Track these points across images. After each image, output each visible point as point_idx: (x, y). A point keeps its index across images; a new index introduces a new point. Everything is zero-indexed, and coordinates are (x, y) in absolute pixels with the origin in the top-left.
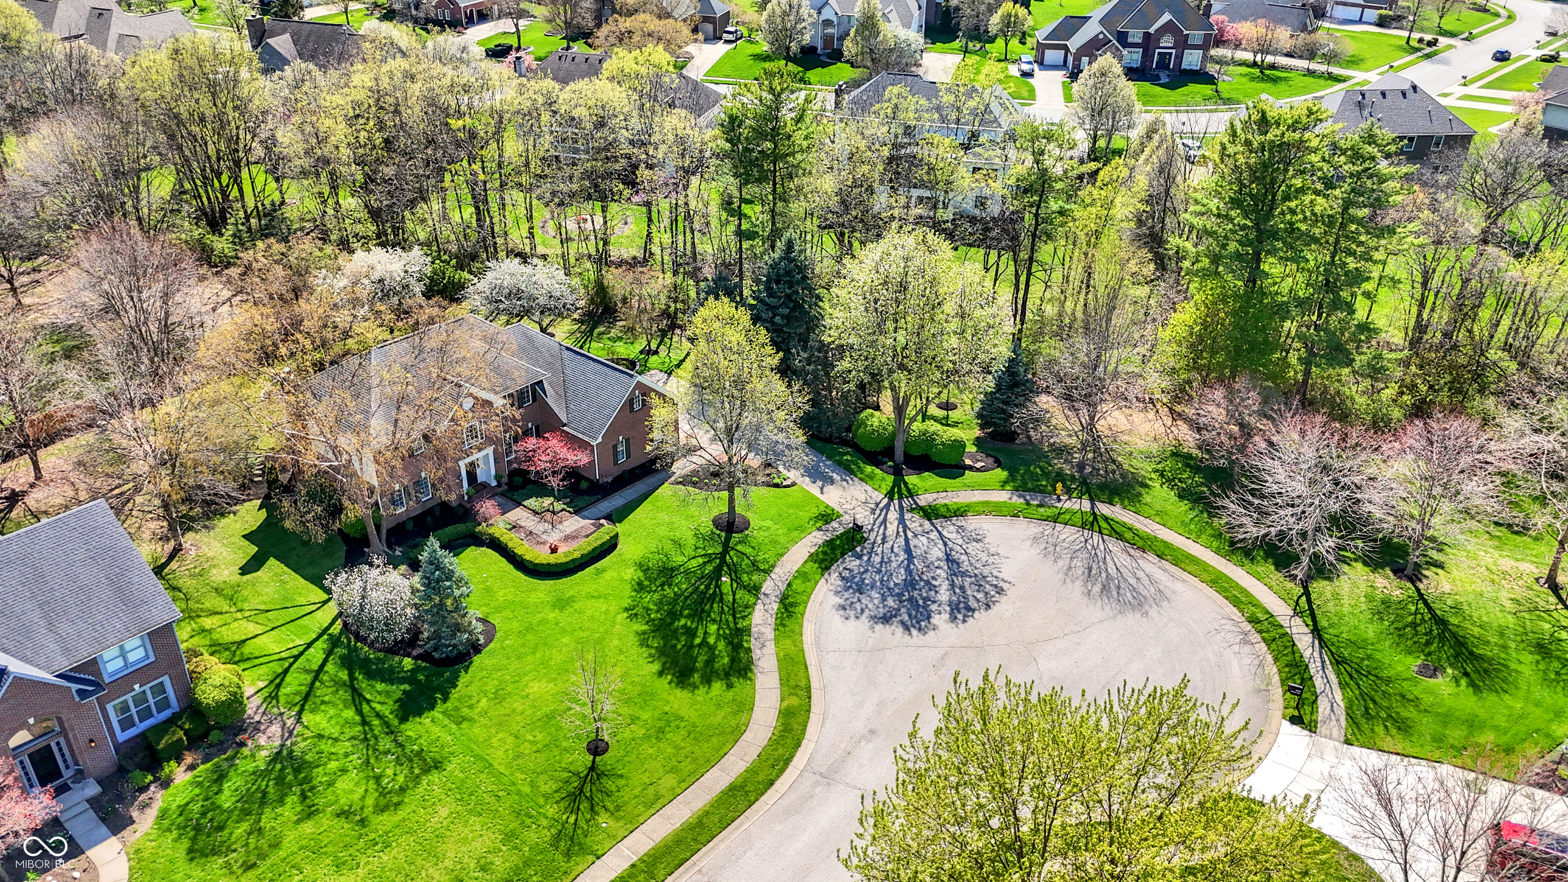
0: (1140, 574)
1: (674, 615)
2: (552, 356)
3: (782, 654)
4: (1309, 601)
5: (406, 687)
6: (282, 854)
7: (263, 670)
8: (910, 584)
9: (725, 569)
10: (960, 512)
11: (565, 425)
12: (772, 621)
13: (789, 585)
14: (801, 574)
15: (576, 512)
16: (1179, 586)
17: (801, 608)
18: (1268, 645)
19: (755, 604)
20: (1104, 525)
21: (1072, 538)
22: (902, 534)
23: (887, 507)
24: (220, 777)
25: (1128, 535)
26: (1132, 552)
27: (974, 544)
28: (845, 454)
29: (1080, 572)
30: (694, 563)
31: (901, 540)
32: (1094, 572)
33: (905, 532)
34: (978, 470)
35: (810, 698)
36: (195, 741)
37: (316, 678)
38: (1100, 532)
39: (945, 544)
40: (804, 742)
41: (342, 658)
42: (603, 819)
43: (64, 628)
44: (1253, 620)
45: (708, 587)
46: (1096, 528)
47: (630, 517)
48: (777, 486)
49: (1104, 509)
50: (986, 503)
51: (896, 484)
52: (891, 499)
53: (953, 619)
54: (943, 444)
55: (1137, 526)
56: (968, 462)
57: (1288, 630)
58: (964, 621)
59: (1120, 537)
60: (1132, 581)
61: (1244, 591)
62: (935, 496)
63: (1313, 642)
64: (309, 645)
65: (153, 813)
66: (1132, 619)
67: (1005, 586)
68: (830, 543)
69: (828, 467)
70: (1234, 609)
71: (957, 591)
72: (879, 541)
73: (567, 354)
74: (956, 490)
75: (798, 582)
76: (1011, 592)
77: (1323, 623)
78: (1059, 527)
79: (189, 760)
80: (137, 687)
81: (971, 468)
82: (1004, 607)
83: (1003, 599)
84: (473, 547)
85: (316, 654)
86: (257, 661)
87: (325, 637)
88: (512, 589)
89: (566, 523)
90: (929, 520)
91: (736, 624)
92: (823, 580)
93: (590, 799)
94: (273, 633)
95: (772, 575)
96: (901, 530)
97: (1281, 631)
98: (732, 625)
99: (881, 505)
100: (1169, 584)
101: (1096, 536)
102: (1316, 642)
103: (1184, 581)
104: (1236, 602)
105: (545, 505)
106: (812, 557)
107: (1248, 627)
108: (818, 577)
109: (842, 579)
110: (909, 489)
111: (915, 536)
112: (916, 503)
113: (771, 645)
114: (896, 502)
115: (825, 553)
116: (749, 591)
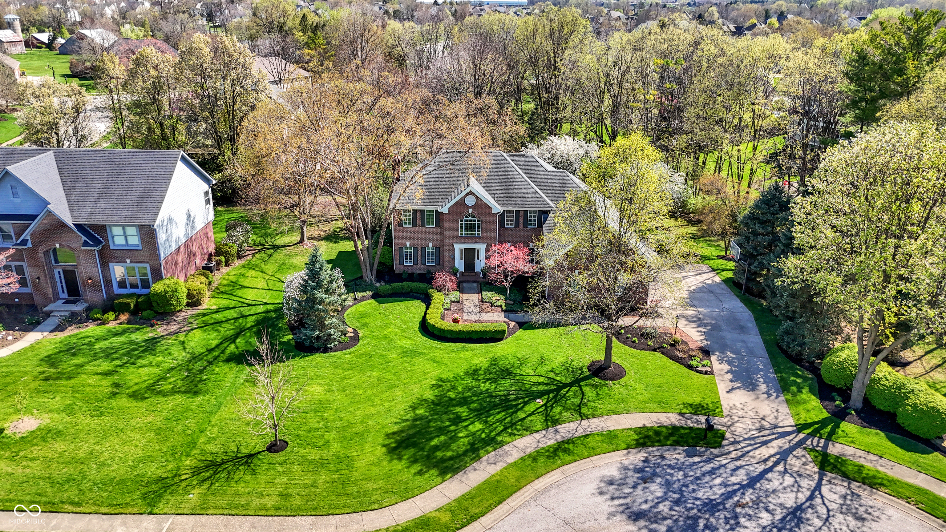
1: (464, 402)
3: (498, 478)
7: (227, 302)
8: (712, 506)
9: (551, 395)
12: (530, 451)
13: (586, 436)
14: (610, 437)
15: (505, 311)
17: (568, 458)
19: (537, 431)
22: (769, 464)
23: (789, 433)
24: (120, 334)
27: (850, 518)
28: (798, 376)
30: (534, 379)
31: (761, 467)
33: (776, 464)
35: (463, 526)
37: (237, 318)
39: (811, 498)
41: (266, 317)
42: (194, 492)
45: (517, 399)
48: (690, 367)
51: (823, 423)
52: (799, 431)
54: (915, 406)
62: (859, 453)
64: (266, 304)
65: (76, 331)
68: (675, 429)
69: (766, 377)
72: (733, 455)
74: (902, 462)
75: (598, 438)
79: (123, 317)
80: (128, 261)
84: (419, 303)
85: (260, 309)
86: (234, 298)
88: (399, 332)
89: (490, 314)
90: (822, 468)
91: (498, 434)
92: (625, 452)
93: (215, 473)
94: (265, 291)
95: (584, 421)
96: (773, 459)
98: (493, 434)
99: (779, 430)
105: (493, 298)
106: (641, 430)
108: (623, 446)
109: (646, 461)
110: (833, 432)
111: (785, 472)
112: (826, 446)
113: (500, 466)
114: (802, 436)
115: (657, 433)
116: (546, 420)
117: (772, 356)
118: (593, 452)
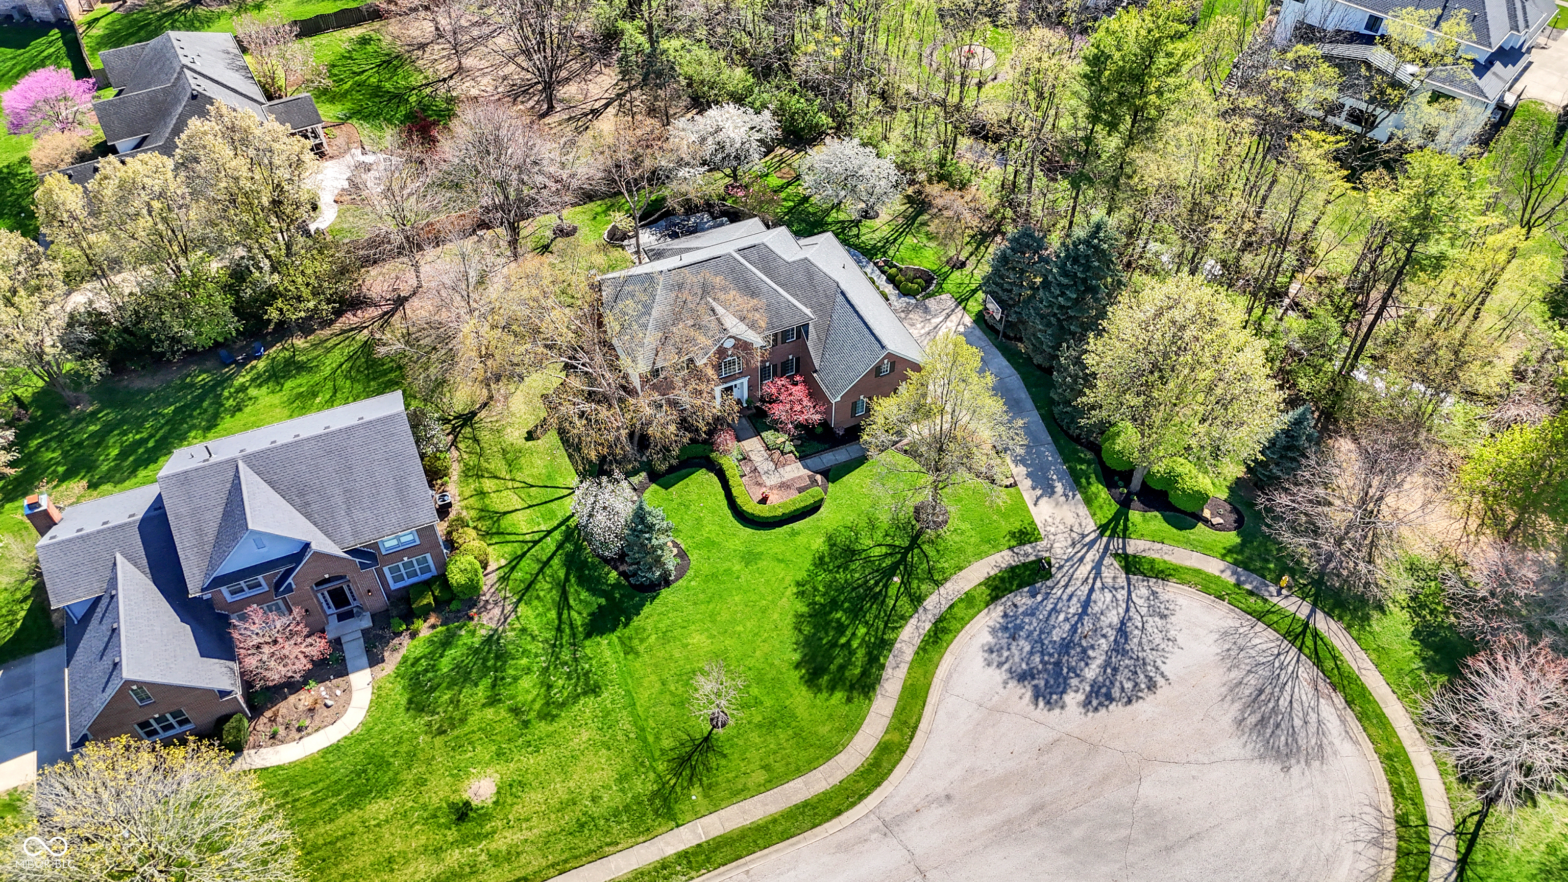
0: (1313, 718)
1: (834, 604)
2: (827, 296)
3: (910, 682)
4: (1479, 824)
5: (602, 601)
6: (466, 729)
7: (508, 548)
8: (1066, 646)
9: (902, 568)
10: (1162, 574)
11: (816, 371)
12: (917, 641)
13: (952, 606)
14: (968, 599)
15: (801, 459)
16: (1346, 748)
17: (951, 636)
18: (1398, 857)
19: (911, 617)
20: (1309, 642)
21: (1264, 647)
22: (1090, 581)
23: (1093, 542)
24: (447, 642)
25: (1329, 664)
26: (1321, 684)
27: (1157, 619)
28: (1083, 462)
29: (1247, 692)
30: (877, 551)
31: (1086, 589)
32: (1263, 697)
33: (1095, 579)
34: (1213, 526)
35: (911, 739)
36: (440, 606)
37: (541, 570)
38: (1300, 649)
39: (1127, 610)
40: (885, 783)
41: (567, 555)
42: (696, 794)
43: (358, 515)
44: (1402, 821)
45: (877, 584)
46: (1298, 643)
47: (845, 479)
49: (1321, 623)
50: (1198, 572)
51: (1116, 518)
52: (1102, 535)
53: (1087, 704)
54: (1184, 490)
55: (1347, 656)
56: (1207, 513)
57: (1432, 848)
58: (1096, 709)
59: (1318, 663)
60: (1298, 722)
61: (1415, 781)
62: (1148, 544)
63: (1450, 874)
64: (549, 533)
65: (398, 657)
66: (1269, 769)
67: (1160, 681)
68: (1012, 570)
69: (1057, 472)
70: (1390, 800)
71: (1109, 671)
72: (1062, 583)
73: (840, 298)
74: (1178, 543)
75: (961, 605)
76: (1164, 691)
77: (1478, 856)
78: (1260, 626)
79: (432, 620)
80: (406, 559)
81: (1206, 521)
82: (1146, 707)
83: (1150, 698)
84: (704, 470)
85: (550, 544)
86: (509, 538)
87: (563, 528)
88: (718, 528)
89: (788, 468)
90: (1127, 573)
91: (884, 633)
92: (986, 610)
93: (693, 768)
94: (528, 511)
95: (942, 590)
96: (1092, 576)
97: (1424, 847)
98: (880, 633)
99: (1087, 539)
100: (1337, 742)
101: (1294, 651)
102: (1455, 875)
103: (1356, 743)
104: (1398, 792)
105: (779, 441)
106: (989, 582)
107: (1391, 826)
108: (983, 605)
109: (1005, 615)
110: (1126, 528)
111: (1103, 588)
112: (1124, 548)
113: (904, 668)
114: (1105, 539)
115: (1002, 579)
116: (912, 601)
117: (1056, 441)
118: (964, 622)
